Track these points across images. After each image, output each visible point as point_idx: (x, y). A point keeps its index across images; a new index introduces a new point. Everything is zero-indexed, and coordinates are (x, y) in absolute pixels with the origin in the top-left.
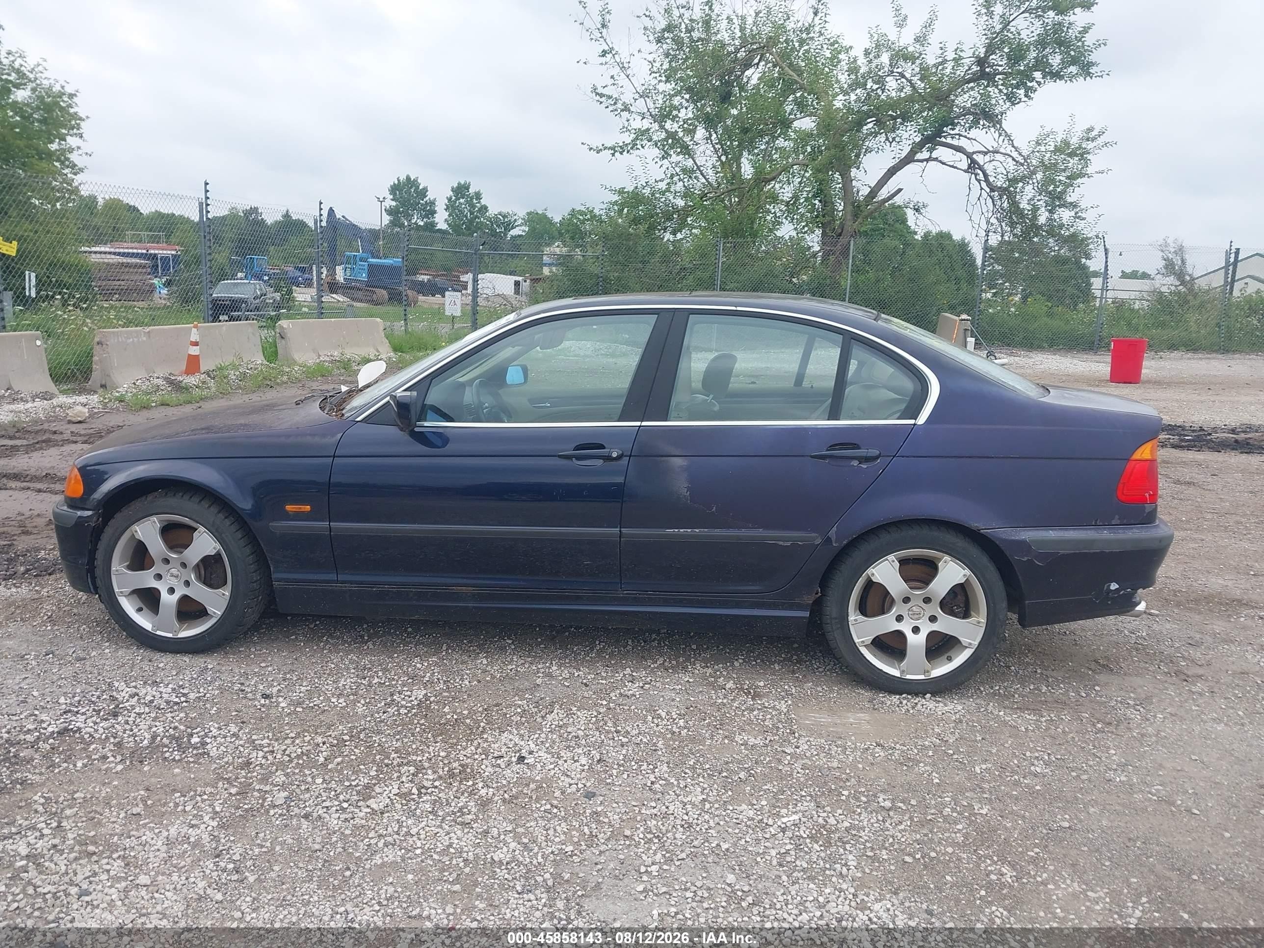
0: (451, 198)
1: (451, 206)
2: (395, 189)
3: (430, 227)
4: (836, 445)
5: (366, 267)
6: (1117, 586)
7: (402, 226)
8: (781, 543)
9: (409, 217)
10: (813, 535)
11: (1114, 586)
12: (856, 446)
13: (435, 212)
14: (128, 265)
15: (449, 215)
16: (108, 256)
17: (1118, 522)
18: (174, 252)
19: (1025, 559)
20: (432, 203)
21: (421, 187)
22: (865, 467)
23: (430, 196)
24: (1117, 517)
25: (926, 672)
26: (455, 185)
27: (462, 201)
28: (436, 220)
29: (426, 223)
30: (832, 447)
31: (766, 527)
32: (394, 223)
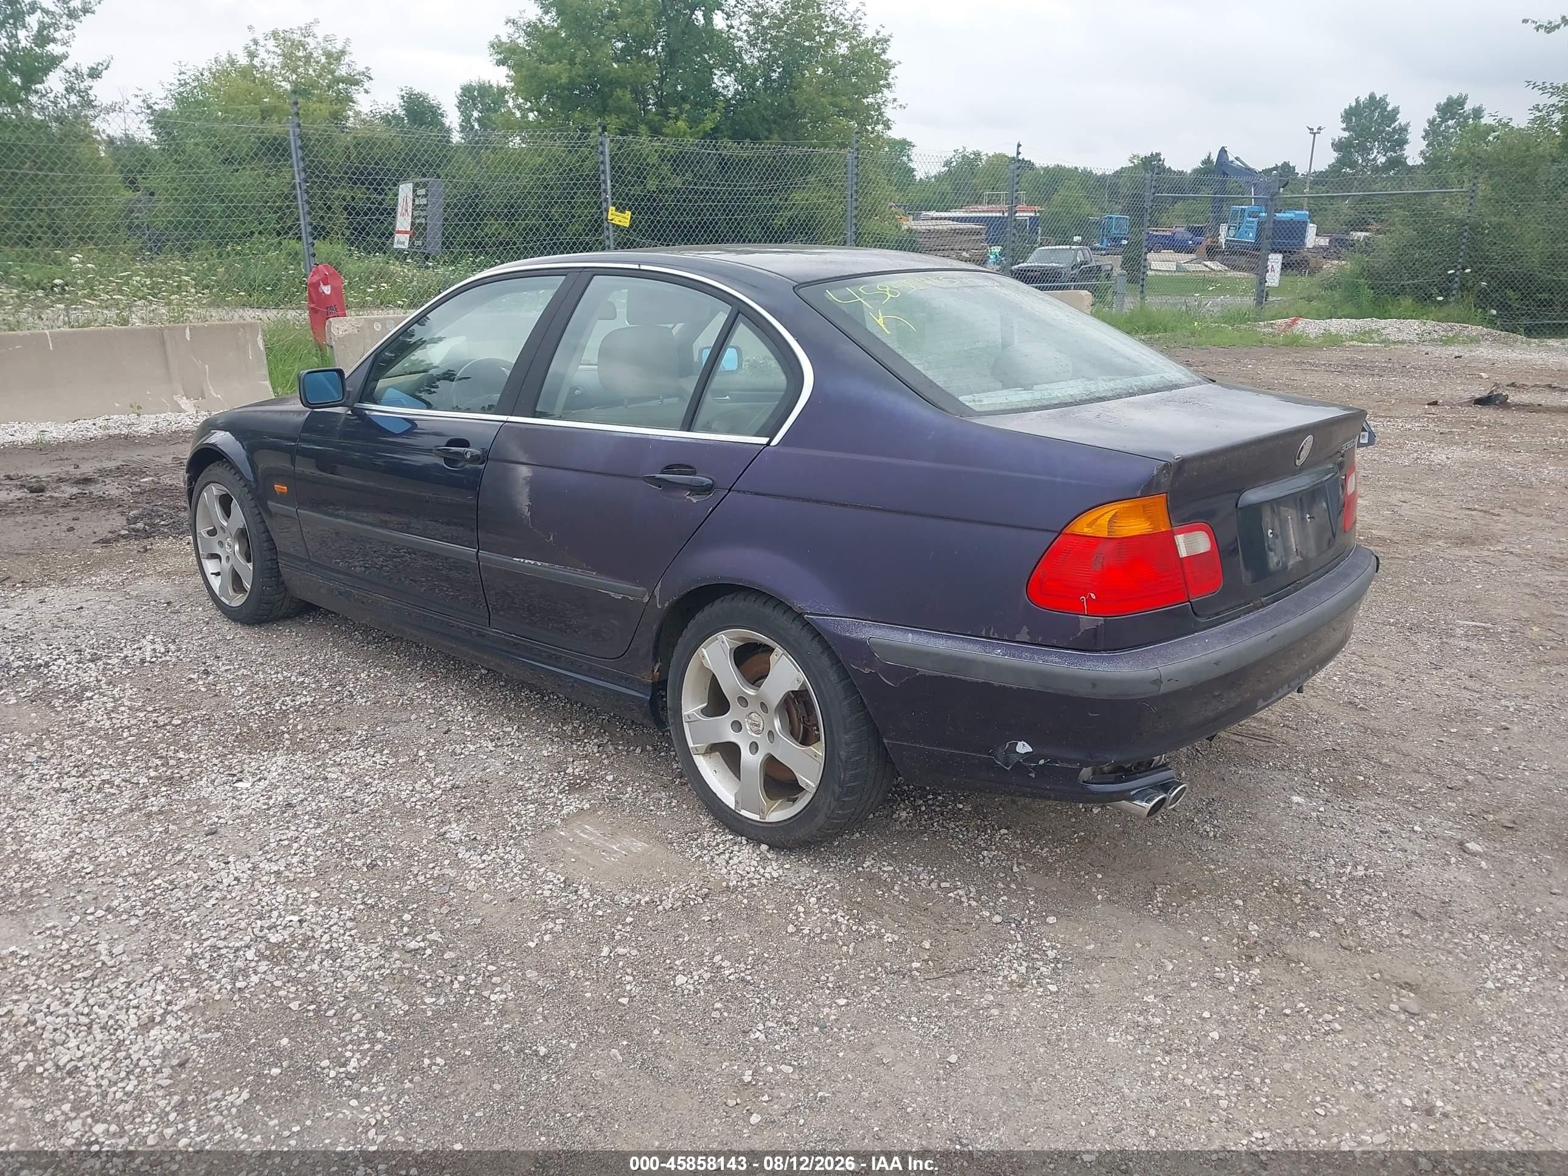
0: (1434, 120)
1: (1433, 132)
2: (1350, 115)
3: (1397, 163)
4: (680, 466)
5: (1255, 225)
6: (1029, 749)
7: (1353, 165)
8: (612, 594)
9: (1365, 151)
10: (641, 589)
11: (1023, 748)
12: (690, 469)
13: (1406, 142)
14: (961, 232)
15: (1428, 146)
16: (947, 222)
17: (1027, 638)
18: (1033, 214)
19: (867, 671)
20: (1403, 129)
21: (1389, 108)
22: (695, 501)
23: (1402, 119)
24: (1025, 629)
25: (760, 812)
26: (1443, 101)
27: (1450, 123)
28: (1406, 153)
29: (1389, 160)
30: (668, 469)
31: (601, 570)
32: (1341, 162)
